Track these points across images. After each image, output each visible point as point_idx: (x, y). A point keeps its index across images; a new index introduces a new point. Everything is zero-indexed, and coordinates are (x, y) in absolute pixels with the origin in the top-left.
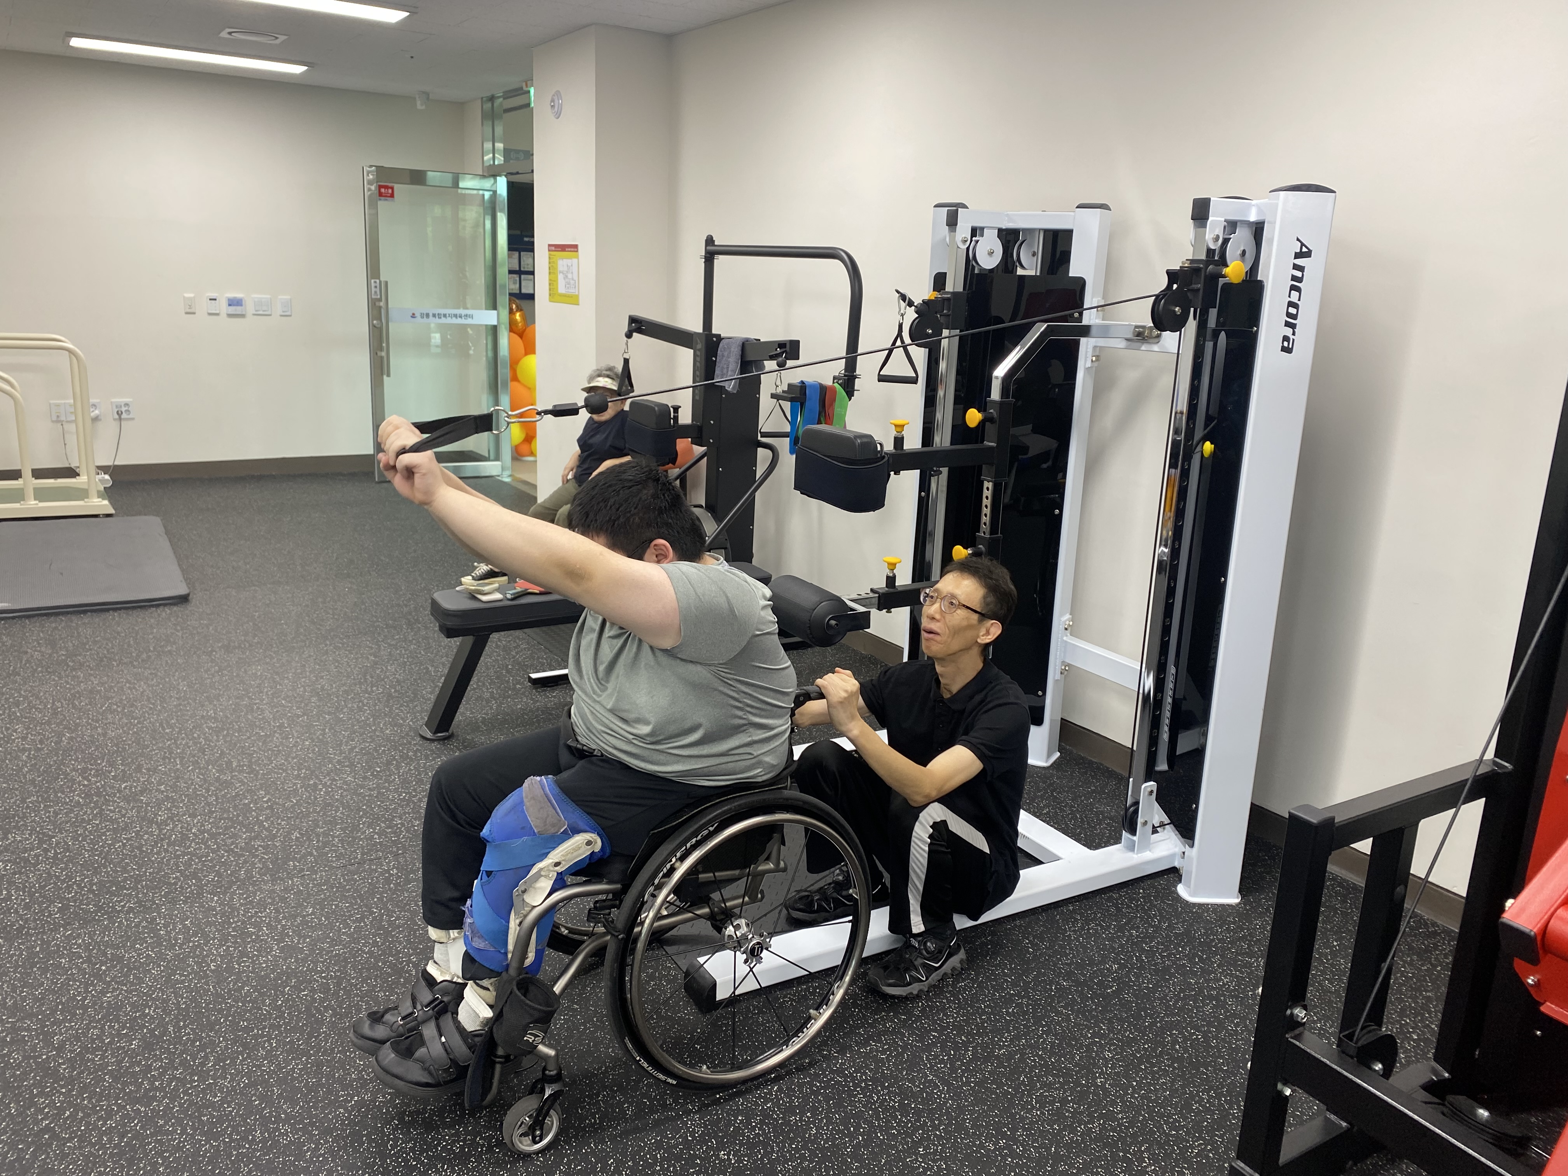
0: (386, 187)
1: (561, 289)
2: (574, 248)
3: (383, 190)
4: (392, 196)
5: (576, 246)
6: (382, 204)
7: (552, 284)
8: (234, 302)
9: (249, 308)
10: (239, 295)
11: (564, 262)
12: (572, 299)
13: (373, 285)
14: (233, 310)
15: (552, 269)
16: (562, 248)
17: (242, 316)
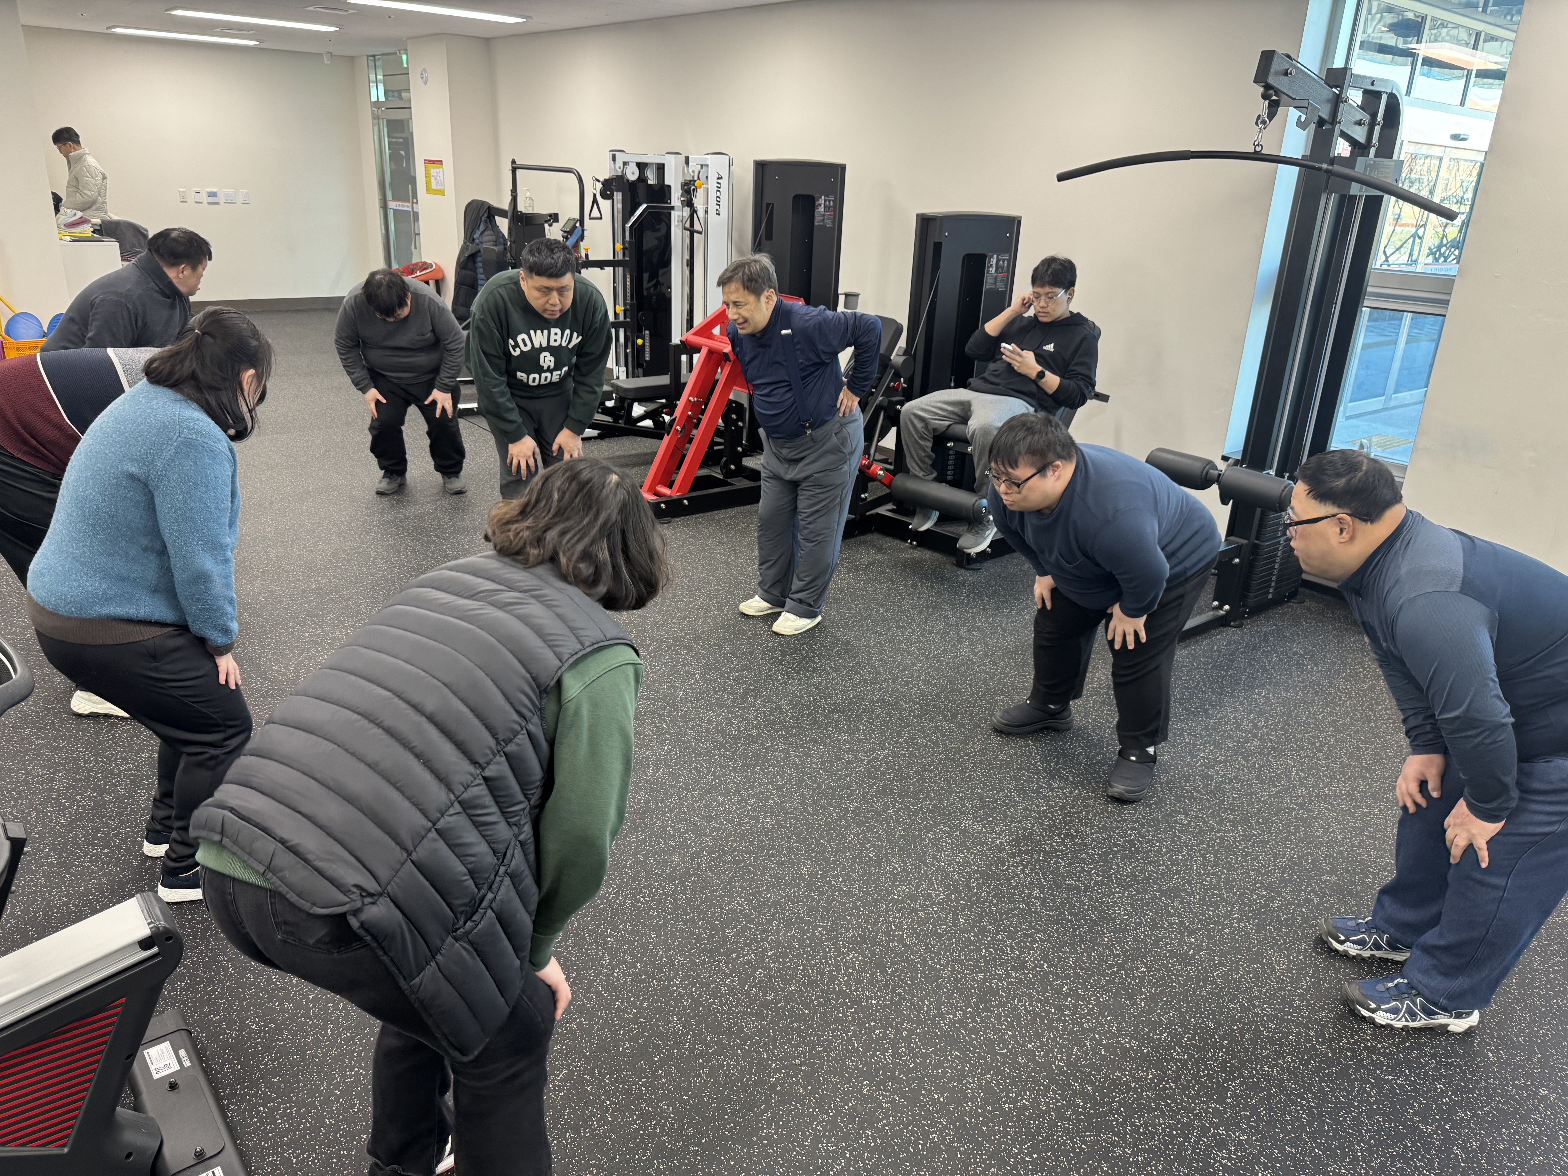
1: (434, 186)
2: (440, 162)
7: (428, 183)
8: (212, 194)
9: (221, 199)
10: (214, 190)
11: (434, 170)
12: (441, 193)
14: (211, 200)
15: (427, 175)
16: (433, 162)
17: (217, 204)
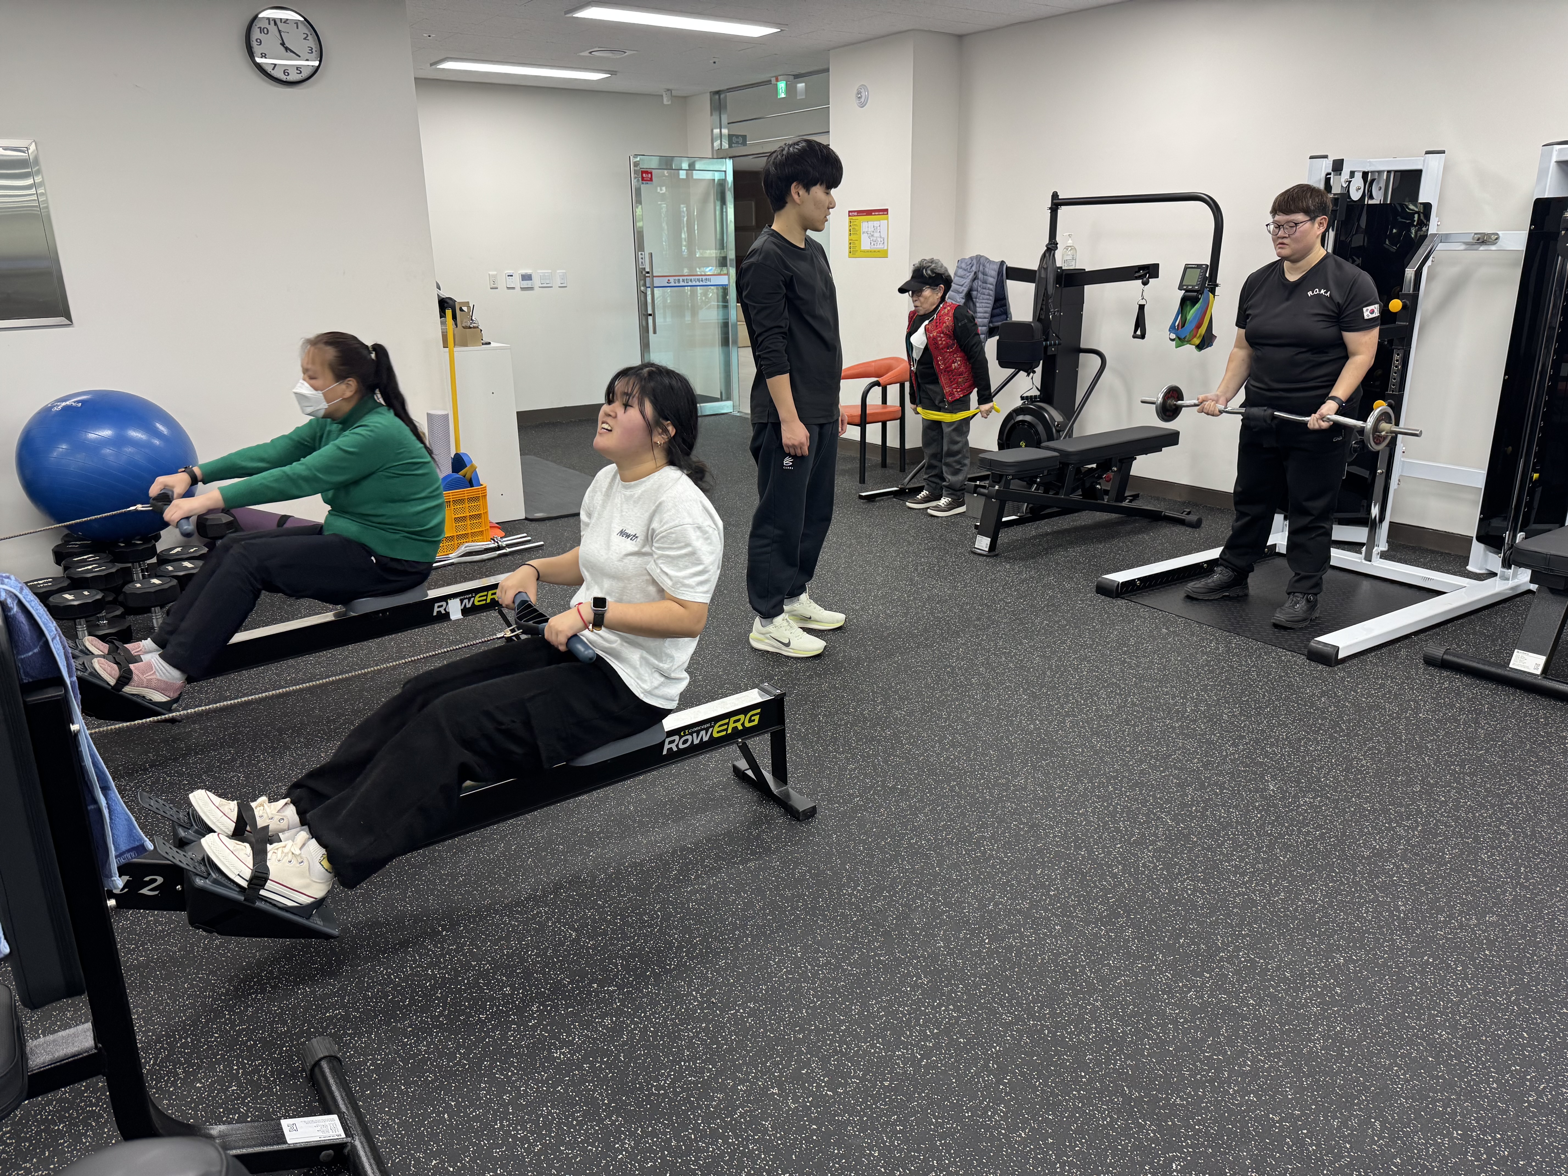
0: (647, 172)
1: (865, 247)
2: (886, 211)
3: (644, 175)
4: (651, 180)
5: (887, 210)
6: (644, 188)
7: (853, 243)
8: (527, 277)
9: (536, 282)
10: (529, 271)
11: (869, 224)
12: (882, 253)
13: (640, 256)
14: (526, 284)
15: (853, 231)
16: (869, 213)
17: (531, 289)
